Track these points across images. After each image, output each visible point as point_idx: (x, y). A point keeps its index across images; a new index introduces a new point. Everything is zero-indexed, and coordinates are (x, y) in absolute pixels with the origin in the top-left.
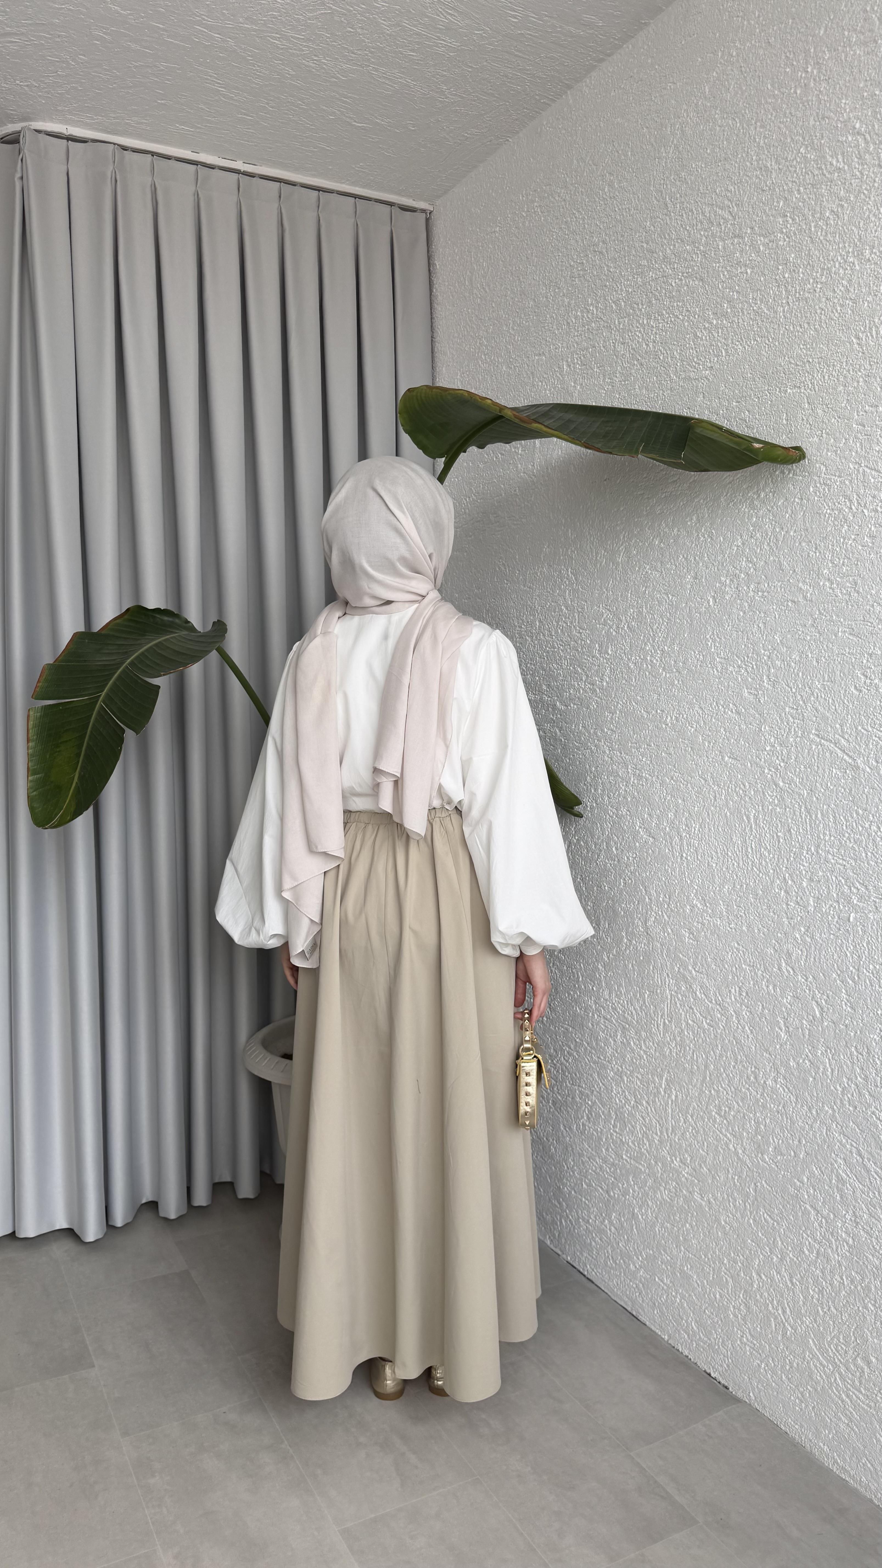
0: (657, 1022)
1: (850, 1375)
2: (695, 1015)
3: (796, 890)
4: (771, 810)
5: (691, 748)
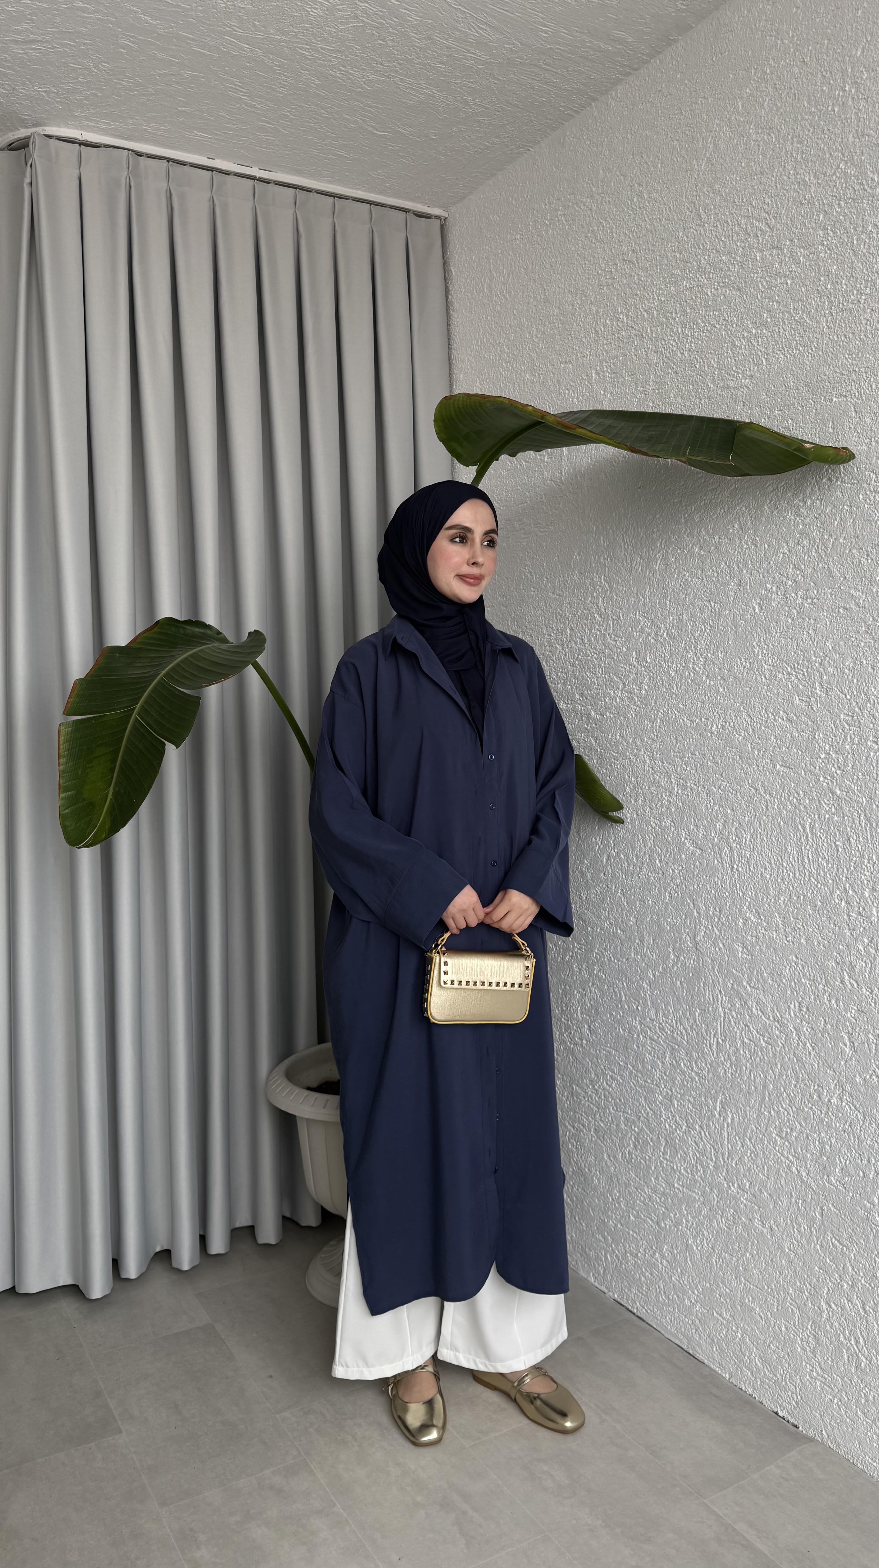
0: (709, 1041)
2: (752, 1033)
3: (857, 900)
4: (828, 819)
5: (739, 756)
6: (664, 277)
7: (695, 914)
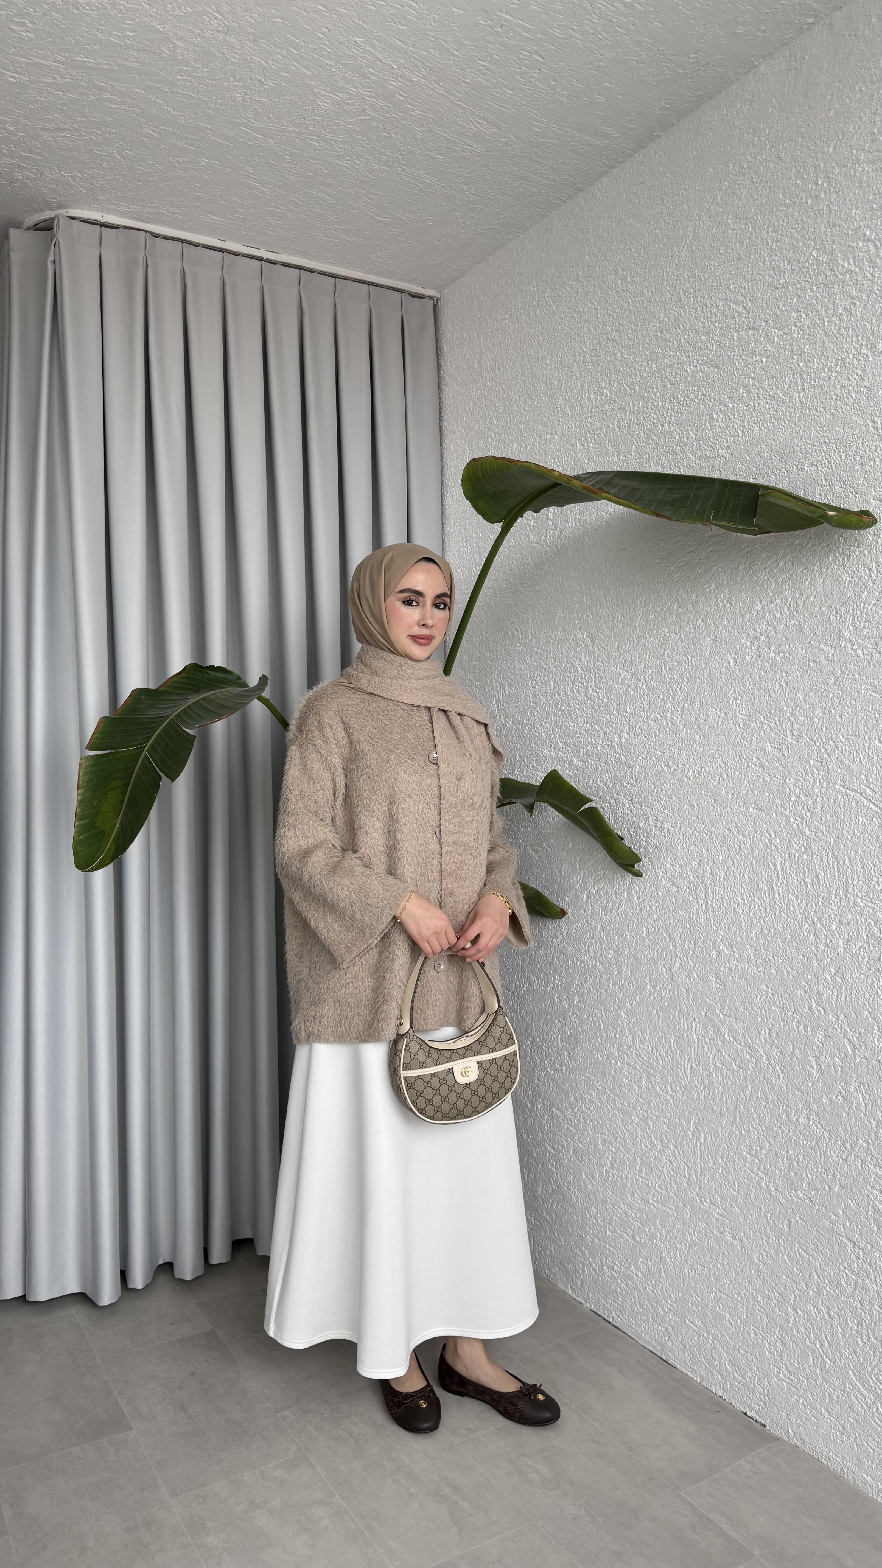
0: (684, 1066)
2: (724, 1058)
3: (826, 933)
4: (798, 857)
5: (714, 800)
6: (646, 355)
7: (671, 947)
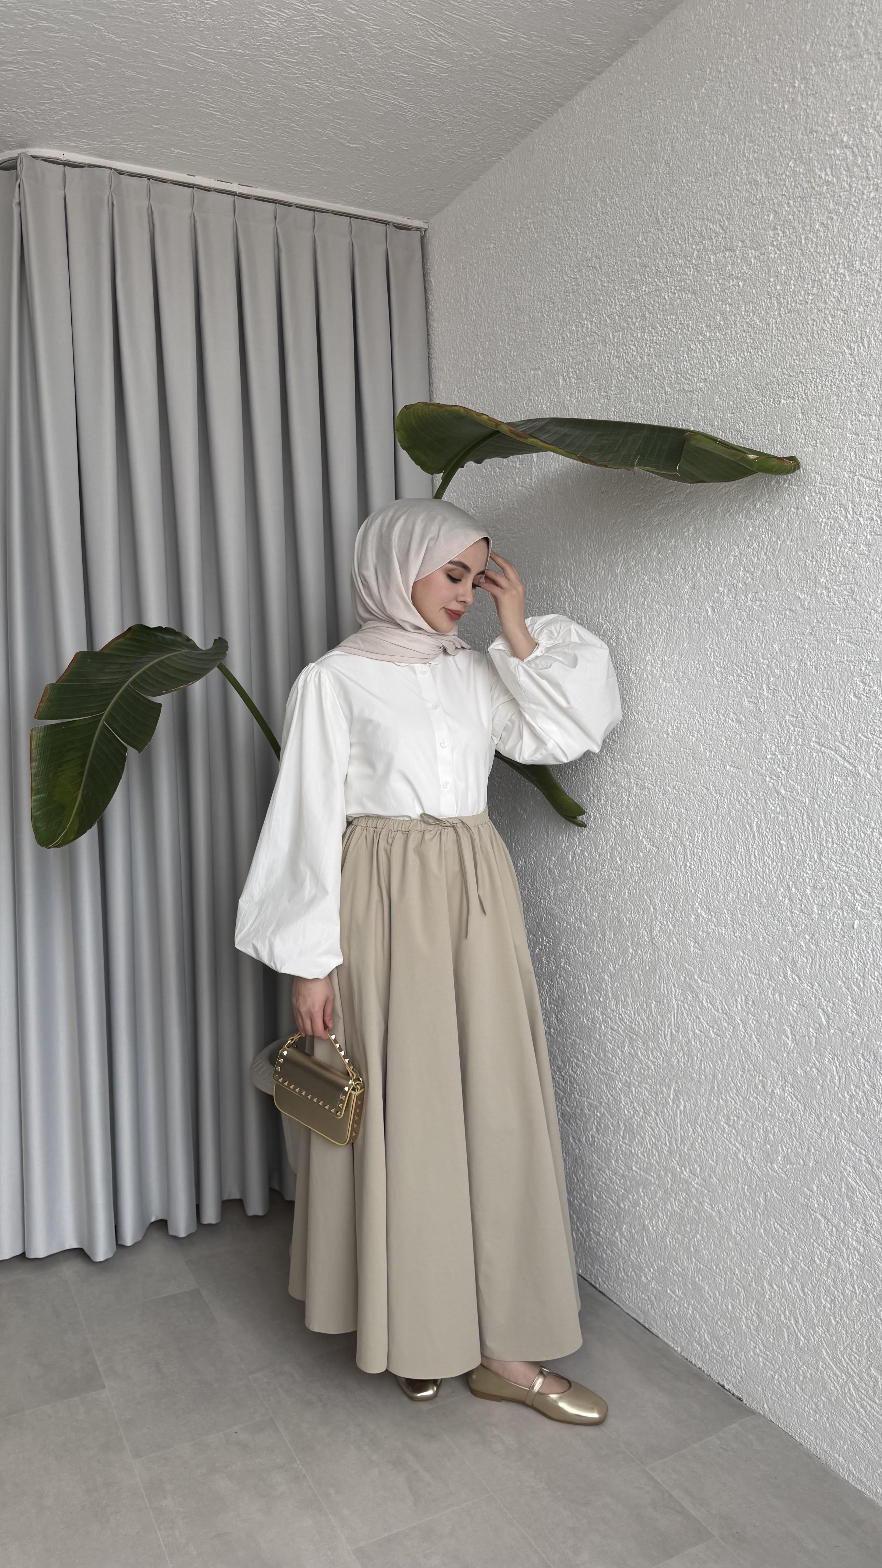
0: (664, 1032)
1: (864, 1385)
2: (702, 1025)
3: (800, 898)
4: (774, 818)
5: (693, 757)
6: (625, 283)
7: (652, 909)
